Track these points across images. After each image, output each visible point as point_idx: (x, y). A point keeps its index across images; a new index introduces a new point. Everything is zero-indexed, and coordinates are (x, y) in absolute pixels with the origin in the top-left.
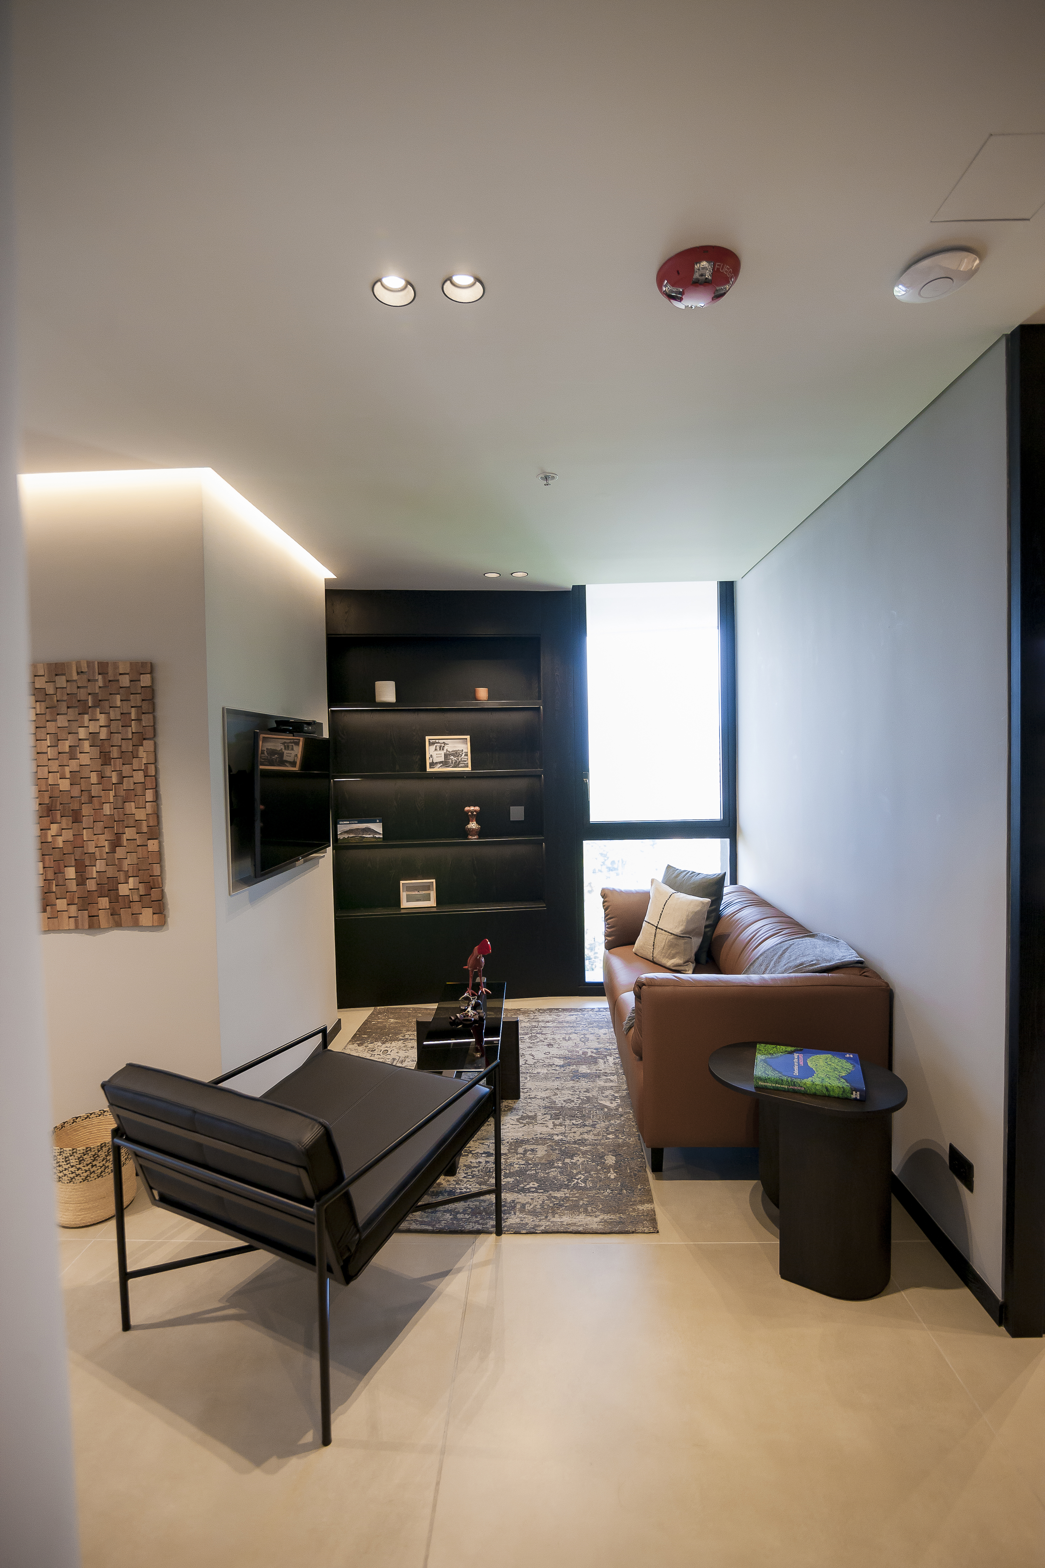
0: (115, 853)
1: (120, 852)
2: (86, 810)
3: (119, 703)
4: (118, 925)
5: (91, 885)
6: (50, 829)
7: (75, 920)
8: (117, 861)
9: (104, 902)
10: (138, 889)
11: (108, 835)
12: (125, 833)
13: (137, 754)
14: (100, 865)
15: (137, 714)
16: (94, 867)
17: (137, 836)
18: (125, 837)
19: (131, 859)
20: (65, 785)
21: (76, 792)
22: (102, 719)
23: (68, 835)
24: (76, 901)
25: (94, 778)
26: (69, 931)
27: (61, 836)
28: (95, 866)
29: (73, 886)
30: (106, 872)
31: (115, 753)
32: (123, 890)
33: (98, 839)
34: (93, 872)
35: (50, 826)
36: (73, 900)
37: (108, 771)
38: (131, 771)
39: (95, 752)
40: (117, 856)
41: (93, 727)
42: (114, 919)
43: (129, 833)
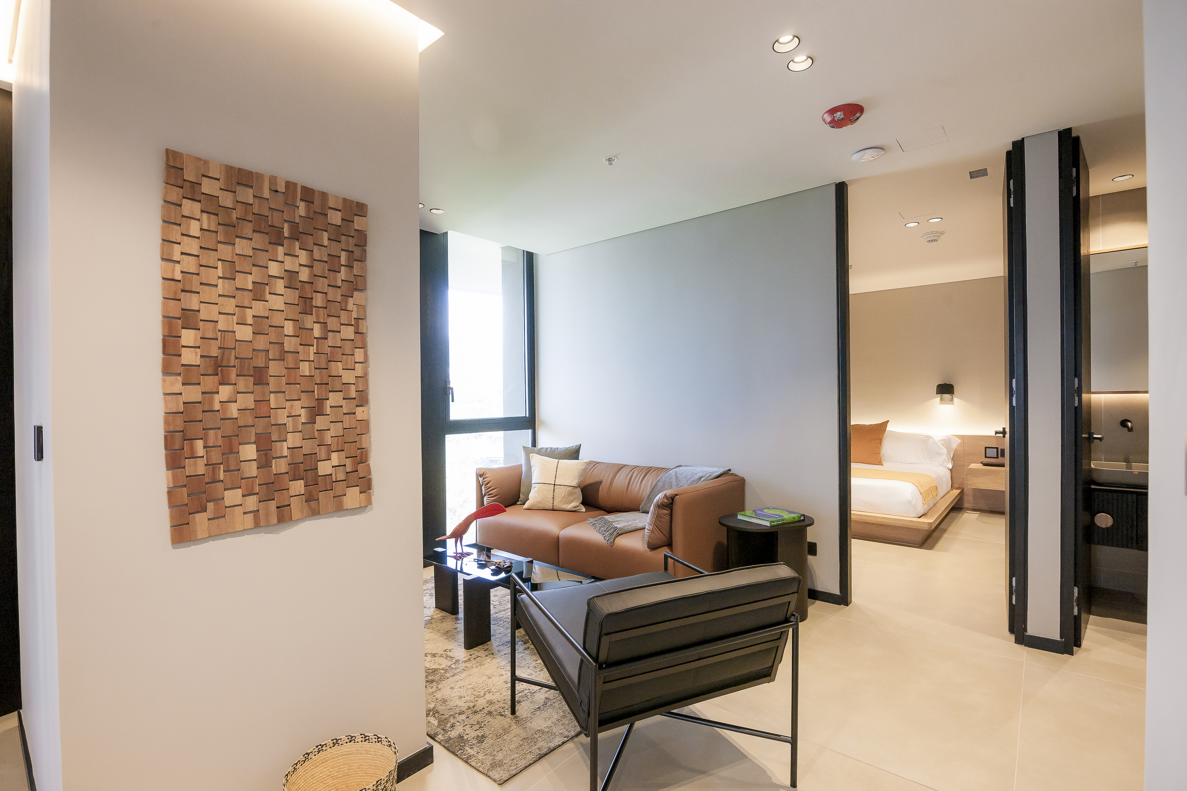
0: (315, 423)
1: (321, 422)
2: (275, 368)
3: (326, 242)
4: (315, 513)
5: (280, 466)
6: (218, 393)
7: (255, 515)
8: (316, 433)
9: (298, 487)
10: (345, 465)
11: (306, 401)
12: (328, 399)
13: (346, 306)
14: (293, 440)
15: (348, 259)
16: (285, 443)
17: (344, 403)
18: (328, 403)
19: (336, 430)
20: (244, 333)
21: (261, 343)
22: (303, 257)
23: (247, 401)
24: (257, 489)
25: (289, 328)
26: (244, 531)
27: (236, 402)
28: (286, 441)
29: (252, 470)
30: (301, 447)
31: (318, 300)
32: (324, 468)
33: (292, 406)
34: (284, 449)
35: (218, 388)
36: (252, 489)
37: (309, 321)
38: (339, 325)
39: (293, 296)
40: (317, 426)
41: (290, 264)
42: (309, 506)
43: (334, 399)
